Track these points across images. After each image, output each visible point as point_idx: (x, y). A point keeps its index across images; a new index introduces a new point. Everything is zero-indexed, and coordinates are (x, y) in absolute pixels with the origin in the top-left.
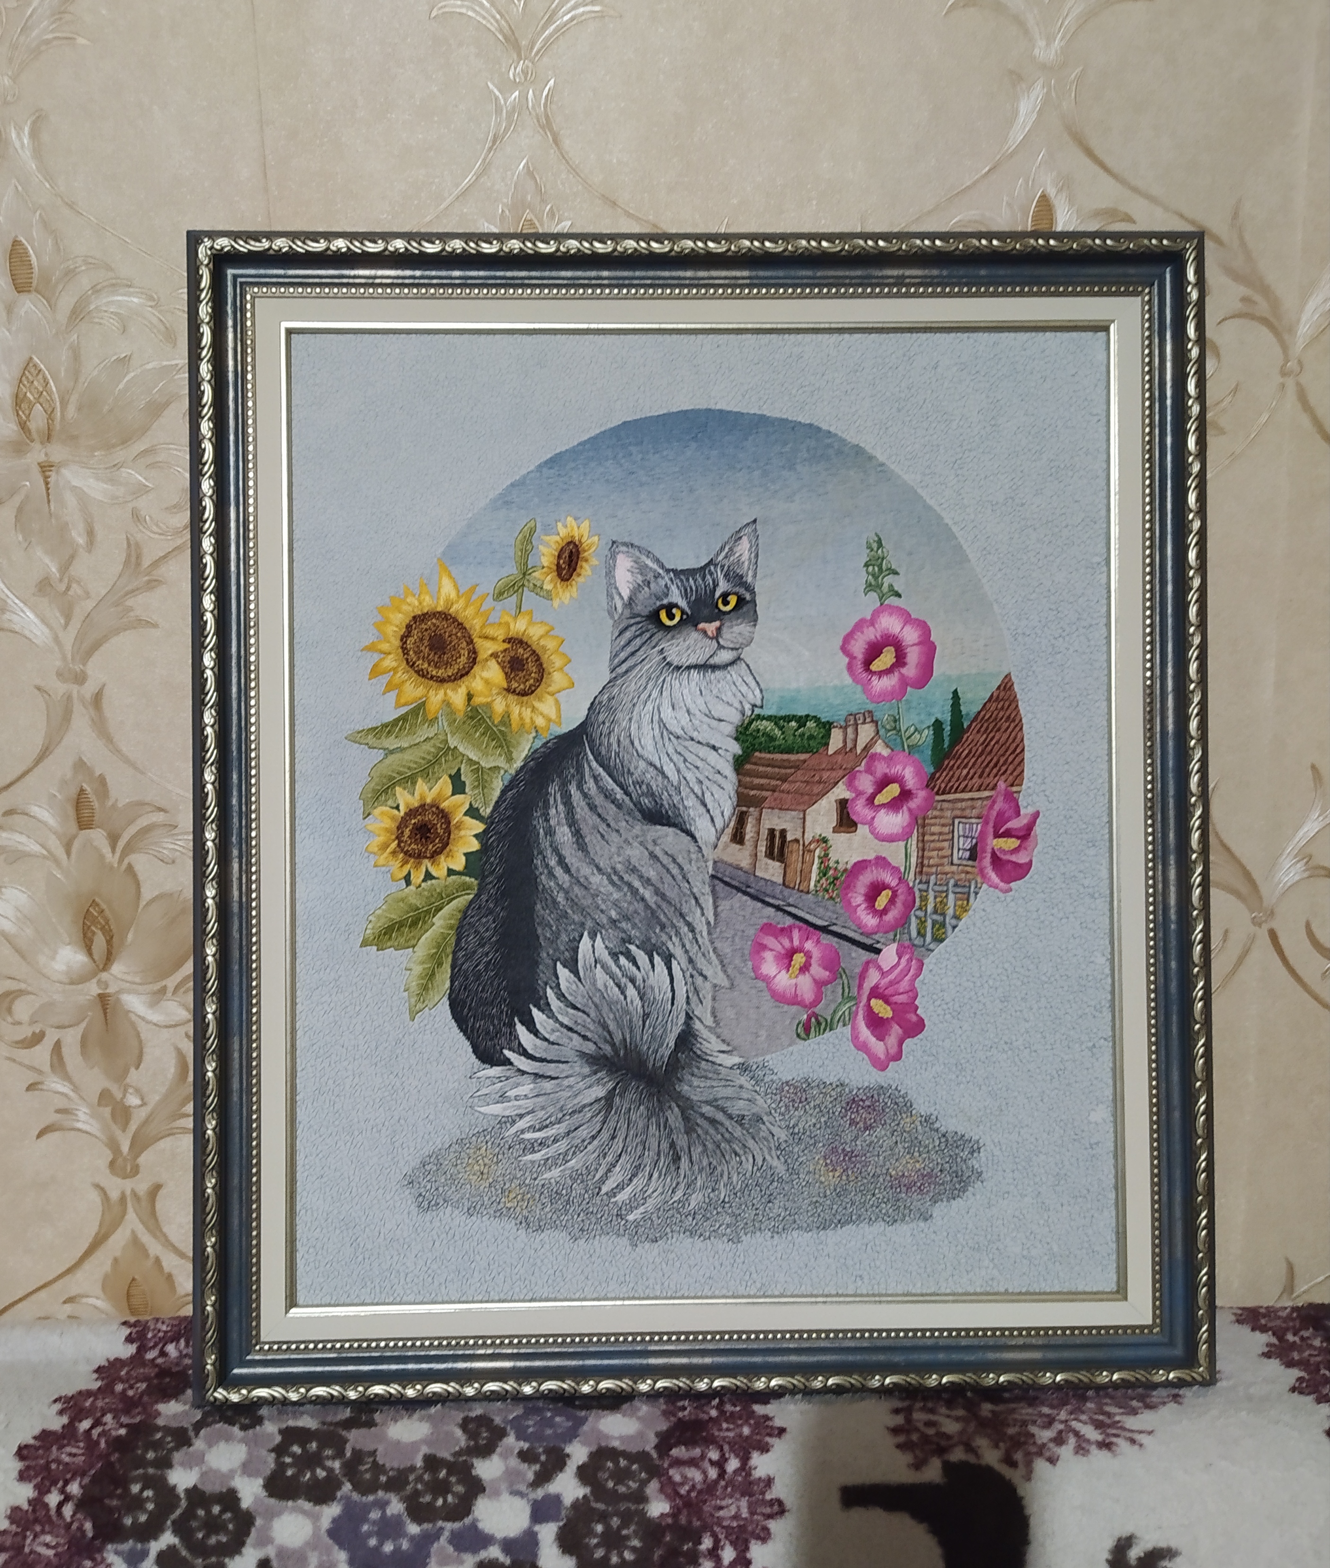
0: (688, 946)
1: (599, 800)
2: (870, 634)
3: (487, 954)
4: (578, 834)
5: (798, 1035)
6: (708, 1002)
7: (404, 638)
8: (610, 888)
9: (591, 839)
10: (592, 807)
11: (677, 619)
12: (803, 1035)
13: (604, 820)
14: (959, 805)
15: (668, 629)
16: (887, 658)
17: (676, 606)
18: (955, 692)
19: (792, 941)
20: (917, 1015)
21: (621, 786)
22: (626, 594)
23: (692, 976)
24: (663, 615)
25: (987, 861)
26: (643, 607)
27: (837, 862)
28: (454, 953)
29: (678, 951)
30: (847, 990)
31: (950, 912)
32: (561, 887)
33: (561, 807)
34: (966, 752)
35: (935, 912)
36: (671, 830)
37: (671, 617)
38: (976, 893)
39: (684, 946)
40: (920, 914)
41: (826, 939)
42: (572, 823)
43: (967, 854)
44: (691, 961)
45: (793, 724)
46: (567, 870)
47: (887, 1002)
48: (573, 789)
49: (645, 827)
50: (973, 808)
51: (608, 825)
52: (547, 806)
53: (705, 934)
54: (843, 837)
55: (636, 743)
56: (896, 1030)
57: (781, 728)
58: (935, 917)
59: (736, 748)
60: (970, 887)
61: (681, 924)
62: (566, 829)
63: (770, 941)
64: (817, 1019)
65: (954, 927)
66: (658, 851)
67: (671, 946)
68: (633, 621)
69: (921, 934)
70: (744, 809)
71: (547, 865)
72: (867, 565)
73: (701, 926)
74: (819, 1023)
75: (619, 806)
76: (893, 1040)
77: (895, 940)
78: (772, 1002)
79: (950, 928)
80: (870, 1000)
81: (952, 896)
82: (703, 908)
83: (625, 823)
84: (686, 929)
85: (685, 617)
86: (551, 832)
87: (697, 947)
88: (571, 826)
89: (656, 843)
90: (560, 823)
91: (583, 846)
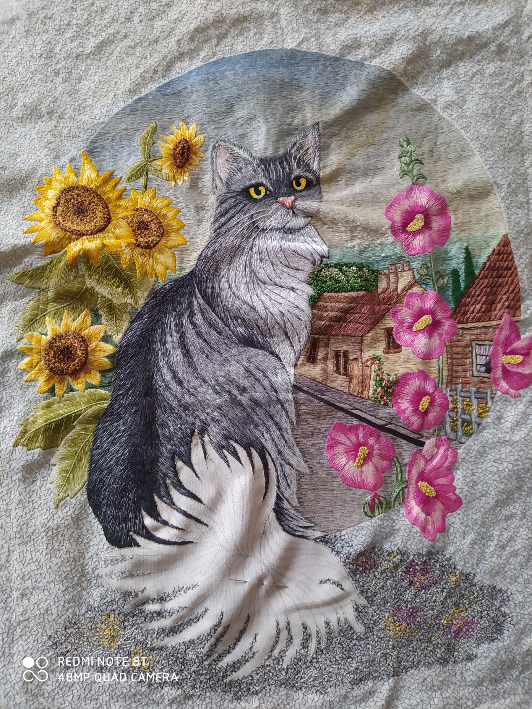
2: (406, 205)
4: (187, 354)
5: (366, 513)
7: (55, 208)
9: (199, 359)
11: (263, 194)
12: (369, 513)
13: (208, 344)
14: (476, 332)
15: (256, 201)
16: (418, 223)
17: (262, 185)
18: (467, 249)
19: (358, 437)
20: (456, 494)
22: (224, 175)
24: (252, 191)
25: (499, 373)
26: (238, 187)
27: (389, 375)
30: (400, 476)
31: (475, 413)
33: (175, 335)
34: (478, 292)
35: (464, 413)
36: (261, 352)
37: (258, 193)
38: (492, 398)
40: (453, 414)
41: (385, 436)
42: (183, 344)
43: (484, 368)
45: (354, 268)
46: (180, 382)
47: (431, 484)
48: (185, 320)
49: (240, 349)
50: (486, 334)
51: (211, 348)
52: (164, 333)
53: (289, 431)
54: (392, 356)
55: (233, 285)
56: (439, 506)
57: (344, 273)
58: (464, 416)
59: (310, 290)
60: (487, 393)
63: (342, 438)
64: (379, 499)
65: (479, 425)
68: (229, 195)
69: (454, 430)
70: (316, 336)
72: (400, 158)
74: (381, 503)
76: (437, 514)
77: (433, 434)
78: (343, 486)
79: (475, 426)
80: (417, 482)
81: (475, 401)
82: (287, 412)
83: (224, 346)
84: (274, 427)
85: (268, 193)
86: (167, 354)
87: (283, 442)
88: (182, 349)
89: (250, 362)
90: (173, 347)
91: (191, 364)
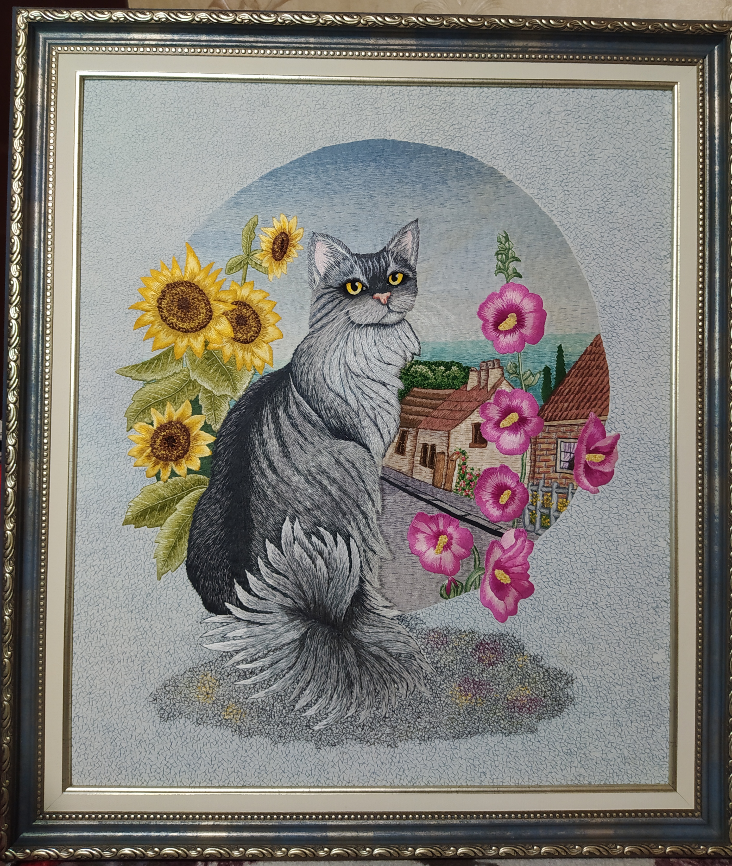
0: (362, 528)
1: (299, 421)
2: (499, 304)
3: (214, 533)
4: (283, 445)
5: (442, 596)
6: (376, 571)
7: (160, 300)
8: (306, 485)
9: (293, 449)
10: (294, 426)
11: (359, 290)
12: (445, 595)
13: (302, 435)
14: (561, 429)
15: (352, 297)
16: (510, 322)
17: (358, 280)
18: (560, 347)
19: (438, 526)
20: (529, 582)
21: (315, 411)
22: (322, 271)
23: (365, 551)
24: (349, 287)
25: (581, 470)
26: (335, 281)
27: (473, 469)
28: (191, 531)
29: (355, 533)
30: (477, 563)
31: (554, 507)
32: (270, 484)
33: (271, 426)
34: (567, 390)
35: (543, 507)
36: (351, 443)
37: (355, 288)
38: (573, 494)
39: (359, 528)
40: (532, 508)
41: (464, 526)
42: (279, 436)
43: (567, 465)
44: (364, 540)
45: (442, 368)
46: (275, 471)
47: (507, 572)
48: (281, 412)
49: (332, 441)
50: (571, 431)
51: (306, 439)
52: (261, 424)
53: (375, 520)
54: (477, 451)
55: (328, 379)
56: (513, 593)
57: (433, 371)
58: (542, 510)
59: (399, 385)
60: (568, 489)
61: (357, 512)
62: (275, 442)
63: (422, 526)
64: (455, 584)
65: (556, 518)
66: (342, 459)
67: (350, 529)
68: (327, 291)
69: (532, 522)
70: (405, 429)
71: (260, 468)
72: (497, 254)
73: (372, 515)
74: (457, 587)
75: (314, 425)
76: (510, 600)
77: (513, 527)
78: (423, 571)
79: (553, 518)
80: (494, 570)
81: (555, 495)
82: (373, 501)
83: (317, 438)
84: (361, 516)
85: (364, 288)
86: (263, 443)
87: (369, 530)
88: (278, 440)
89: (340, 453)
90: (270, 437)
91: (286, 454)
